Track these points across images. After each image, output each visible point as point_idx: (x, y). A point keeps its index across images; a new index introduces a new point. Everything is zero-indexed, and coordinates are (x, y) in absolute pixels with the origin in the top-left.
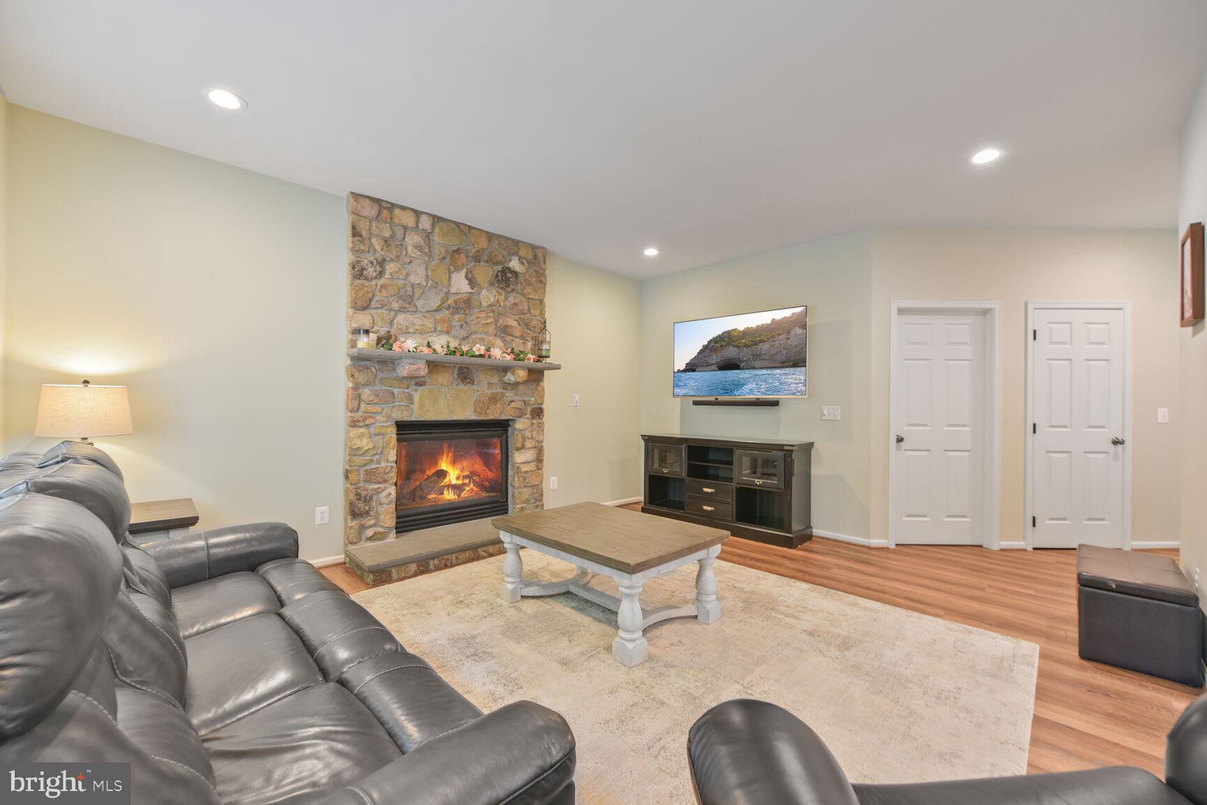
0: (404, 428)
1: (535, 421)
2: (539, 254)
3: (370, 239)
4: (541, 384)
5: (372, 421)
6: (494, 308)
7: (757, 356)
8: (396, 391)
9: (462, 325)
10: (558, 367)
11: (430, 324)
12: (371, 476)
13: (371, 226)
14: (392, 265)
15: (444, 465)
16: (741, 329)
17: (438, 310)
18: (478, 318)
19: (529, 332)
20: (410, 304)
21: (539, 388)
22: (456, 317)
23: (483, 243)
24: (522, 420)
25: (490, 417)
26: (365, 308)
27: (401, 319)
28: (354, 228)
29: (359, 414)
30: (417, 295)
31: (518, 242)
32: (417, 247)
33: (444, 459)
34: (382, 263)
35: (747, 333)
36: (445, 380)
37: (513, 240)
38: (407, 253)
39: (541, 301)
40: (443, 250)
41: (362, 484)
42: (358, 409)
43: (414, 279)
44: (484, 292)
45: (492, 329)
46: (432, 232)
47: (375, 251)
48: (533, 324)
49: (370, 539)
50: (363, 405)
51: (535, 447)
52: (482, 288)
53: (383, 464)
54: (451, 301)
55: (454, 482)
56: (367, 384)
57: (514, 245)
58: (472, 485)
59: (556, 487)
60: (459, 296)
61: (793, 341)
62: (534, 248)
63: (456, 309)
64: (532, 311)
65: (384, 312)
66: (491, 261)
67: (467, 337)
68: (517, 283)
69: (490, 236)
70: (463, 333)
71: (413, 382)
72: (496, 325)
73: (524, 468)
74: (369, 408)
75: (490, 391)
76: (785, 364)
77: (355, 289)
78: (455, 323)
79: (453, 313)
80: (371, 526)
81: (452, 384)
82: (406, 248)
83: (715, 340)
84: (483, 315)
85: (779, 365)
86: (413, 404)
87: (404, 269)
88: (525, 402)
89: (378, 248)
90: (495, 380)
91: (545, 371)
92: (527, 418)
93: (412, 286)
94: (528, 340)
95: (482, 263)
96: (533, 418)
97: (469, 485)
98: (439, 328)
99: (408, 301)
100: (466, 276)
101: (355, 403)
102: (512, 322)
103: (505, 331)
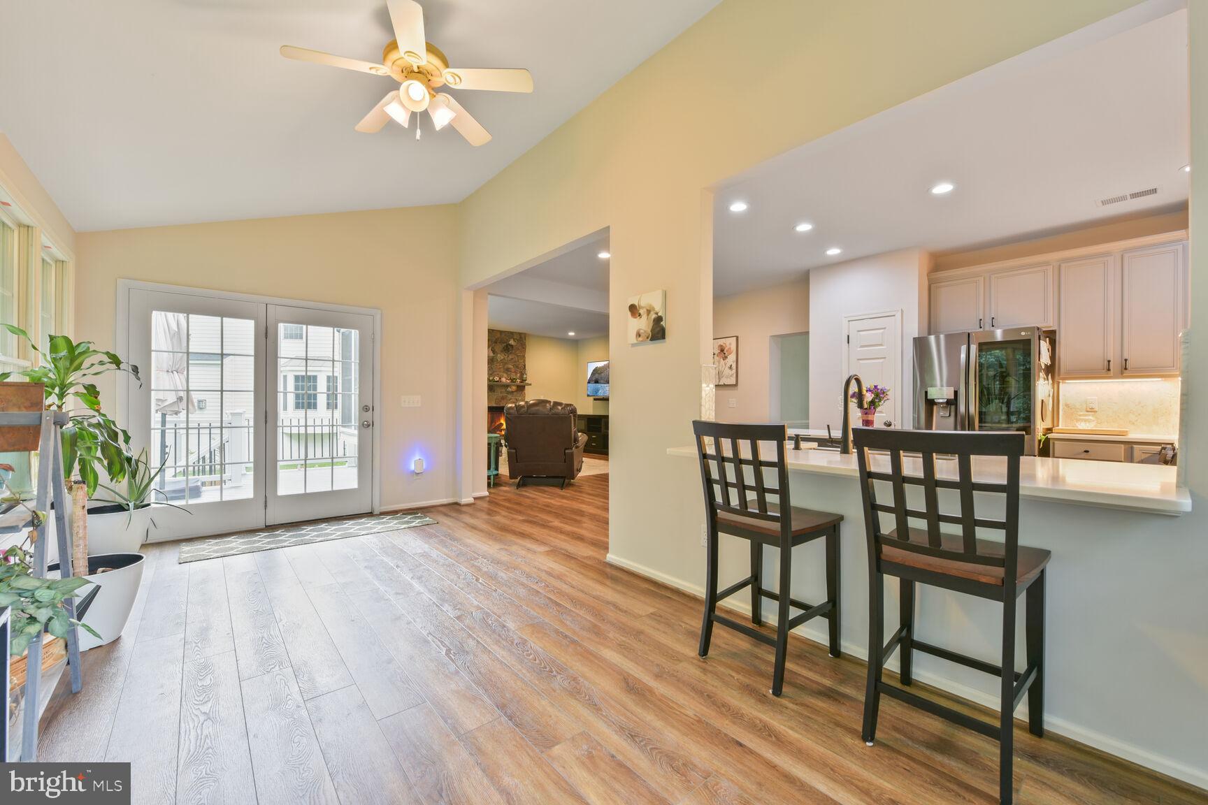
2: (523, 336)
4: (524, 391)
6: (503, 361)
10: (530, 385)
19: (518, 370)
21: (523, 393)
23: (498, 335)
25: (501, 405)
31: (513, 333)
37: (511, 332)
39: (524, 356)
44: (499, 355)
45: (502, 369)
48: (520, 366)
52: (497, 353)
57: (511, 334)
62: (520, 334)
64: (519, 361)
66: (502, 342)
67: (492, 374)
68: (512, 350)
69: (501, 332)
75: (501, 395)
84: (498, 364)
88: (516, 399)
90: (504, 390)
91: (526, 386)
94: (517, 374)
95: (498, 344)
102: (510, 366)
103: (508, 370)
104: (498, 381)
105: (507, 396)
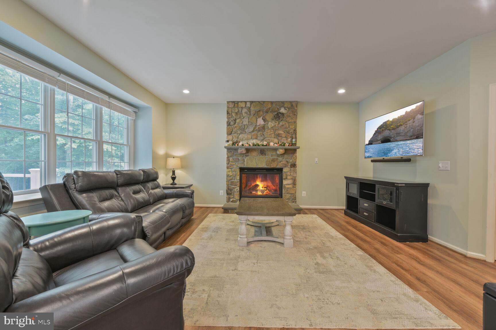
0: (242, 170)
1: (292, 169)
2: (294, 104)
3: (232, 114)
4: (295, 154)
5: (232, 167)
6: (273, 128)
7: (398, 134)
8: (239, 158)
9: (261, 136)
10: (299, 148)
11: (250, 136)
12: (232, 183)
13: (232, 110)
14: (238, 120)
15: (258, 183)
16: (391, 120)
17: (253, 131)
18: (267, 132)
19: (289, 135)
21: (294, 156)
22: (259, 133)
23: (269, 106)
24: (286, 168)
25: (272, 167)
26: (231, 134)
27: (241, 136)
28: (227, 112)
29: (229, 165)
30: (246, 128)
31: (284, 102)
32: (246, 113)
33: (258, 180)
34: (235, 120)
35: (394, 121)
36: (255, 154)
37: (282, 102)
39: (295, 122)
40: (254, 112)
41: (230, 185)
42: (229, 164)
43: (245, 123)
44: (270, 123)
45: (273, 135)
46: (251, 107)
48: (291, 132)
49: (232, 202)
50: (230, 162)
51: (292, 179)
52: (268, 121)
53: (236, 180)
54: (257, 128)
55: (261, 189)
56: (231, 156)
57: (282, 104)
58: (267, 190)
59: (305, 196)
60: (260, 126)
61: (417, 124)
62: (291, 102)
63: (259, 130)
64: (290, 127)
65: (236, 135)
66: (272, 111)
67: (263, 139)
68: (283, 117)
69: (272, 103)
70: (262, 138)
71: (244, 155)
72: (275, 134)
73: (287, 186)
75: (272, 158)
76: (413, 137)
77: (228, 129)
78: (259, 135)
79: (258, 132)
80: (232, 198)
81: (258, 156)
82: (242, 114)
83: (380, 128)
84: (269, 131)
85: (409, 138)
86: (245, 162)
87: (242, 120)
88: (287, 161)
89: (234, 116)
90: (274, 153)
91: (297, 150)
92: (288, 168)
93: (244, 125)
94: (288, 138)
95: (269, 113)
96: (291, 167)
98: (253, 138)
99: (243, 130)
100: (262, 119)
101: (228, 163)
102: (281, 132)
103: (278, 135)
104: (267, 145)
105: (277, 159)
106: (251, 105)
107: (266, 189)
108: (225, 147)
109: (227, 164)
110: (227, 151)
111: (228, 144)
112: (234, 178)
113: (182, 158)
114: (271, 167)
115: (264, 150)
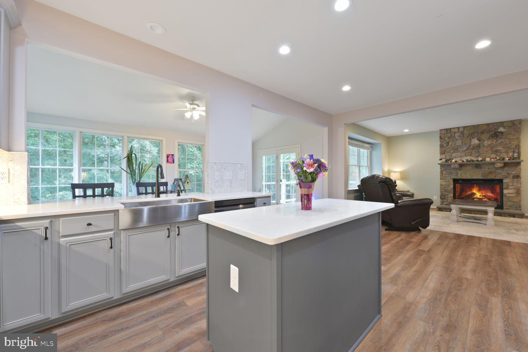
0: (455, 181)
1: (514, 180)
2: (516, 123)
3: (444, 138)
4: (519, 167)
5: (446, 178)
6: (490, 145)
8: (453, 172)
9: (476, 153)
11: (464, 154)
12: (446, 191)
13: (445, 135)
14: (451, 142)
15: (475, 192)
17: (467, 150)
18: (483, 150)
19: (510, 150)
20: (457, 150)
21: (517, 168)
22: (474, 151)
23: (485, 127)
24: (507, 179)
26: (444, 154)
27: (454, 154)
28: (440, 137)
29: (442, 177)
30: (459, 148)
31: (503, 122)
32: (459, 136)
33: (475, 189)
34: (448, 143)
36: (469, 168)
37: (500, 122)
38: (455, 138)
39: (518, 138)
40: (468, 134)
41: (443, 192)
43: (458, 144)
44: (485, 142)
45: (490, 152)
46: (464, 131)
47: (446, 140)
48: (512, 147)
49: (445, 205)
50: (443, 175)
51: (515, 189)
52: (484, 141)
53: (449, 188)
54: (471, 147)
55: (479, 197)
56: (444, 170)
57: (500, 124)
58: (486, 199)
60: (475, 145)
62: (513, 121)
63: (474, 149)
64: (512, 143)
65: (449, 154)
66: (489, 132)
68: (503, 135)
69: (488, 125)
70: (477, 155)
71: (458, 169)
72: (492, 150)
73: (509, 195)
74: (445, 176)
77: (441, 150)
78: (473, 153)
79: (472, 150)
80: (446, 202)
81: (472, 169)
84: (485, 148)
86: (458, 174)
87: (455, 142)
88: (508, 173)
90: (492, 167)
91: (521, 163)
92: (510, 179)
93: (457, 146)
94: (509, 153)
95: (485, 133)
97: (485, 198)
98: (467, 155)
99: (456, 150)
100: (477, 139)
102: (500, 148)
103: (497, 151)
104: (482, 160)
105: (495, 171)
106: (464, 129)
107: (484, 197)
108: (439, 164)
109: (440, 176)
110: (440, 166)
111: (441, 161)
112: (447, 187)
113: (401, 173)
114: (488, 178)
115: (479, 164)
